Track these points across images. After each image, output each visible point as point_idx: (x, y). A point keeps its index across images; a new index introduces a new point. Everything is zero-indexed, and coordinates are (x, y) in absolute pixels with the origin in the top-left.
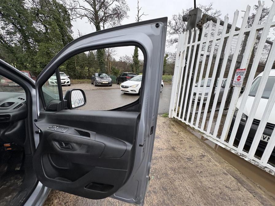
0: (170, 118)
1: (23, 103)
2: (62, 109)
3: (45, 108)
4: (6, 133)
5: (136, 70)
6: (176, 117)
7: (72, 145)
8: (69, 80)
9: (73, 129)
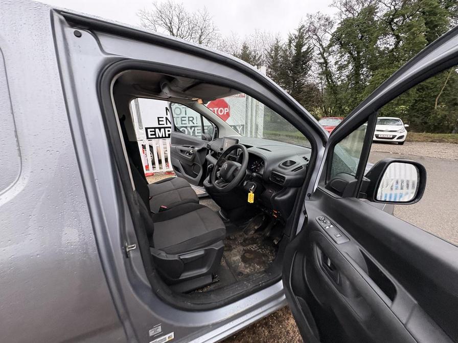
1: (304, 165)
2: (353, 196)
3: (327, 182)
4: (276, 198)
7: (342, 278)
8: (405, 133)
9: (358, 247)
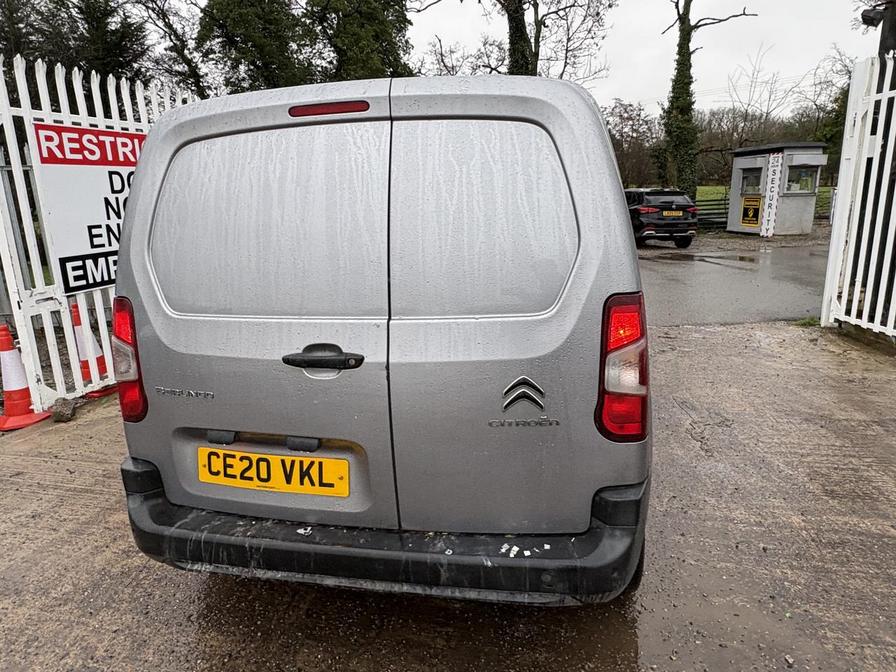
0: (824, 328)
5: (680, 171)
6: (843, 318)
